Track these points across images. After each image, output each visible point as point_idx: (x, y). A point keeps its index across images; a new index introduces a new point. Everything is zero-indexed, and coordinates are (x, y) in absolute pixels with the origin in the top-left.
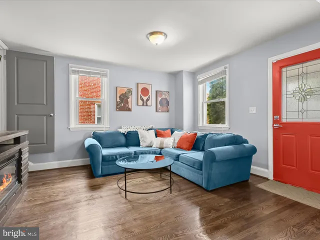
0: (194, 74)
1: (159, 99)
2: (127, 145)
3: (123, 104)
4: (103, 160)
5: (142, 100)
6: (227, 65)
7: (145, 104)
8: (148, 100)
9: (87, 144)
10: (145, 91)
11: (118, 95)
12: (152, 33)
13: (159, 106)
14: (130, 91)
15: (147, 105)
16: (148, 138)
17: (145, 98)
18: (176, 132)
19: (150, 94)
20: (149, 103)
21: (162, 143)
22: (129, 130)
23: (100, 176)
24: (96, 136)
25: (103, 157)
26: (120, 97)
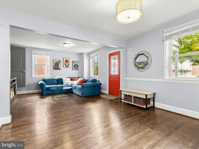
0: (89, 54)
1: (74, 64)
2: (57, 84)
3: (56, 66)
4: (46, 89)
5: (66, 65)
6: (98, 53)
7: (67, 66)
8: (68, 65)
9: (40, 83)
10: (67, 61)
11: (54, 63)
12: (65, 44)
13: (74, 67)
14: (60, 61)
15: (68, 67)
16: (67, 81)
17: (67, 64)
18: (79, 79)
19: (69, 62)
20: (68, 66)
21: (72, 83)
22: (59, 78)
23: (45, 95)
24: (44, 80)
25: (46, 88)
26: (55, 64)
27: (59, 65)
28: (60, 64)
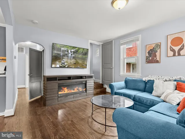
2: (144, 91)
3: (151, 58)
5: (173, 51)
11: (147, 51)
14: (158, 46)
17: (177, 49)
19: (184, 42)
20: (182, 52)
22: (149, 79)
26: (149, 53)
27: (158, 54)
28: (159, 51)
